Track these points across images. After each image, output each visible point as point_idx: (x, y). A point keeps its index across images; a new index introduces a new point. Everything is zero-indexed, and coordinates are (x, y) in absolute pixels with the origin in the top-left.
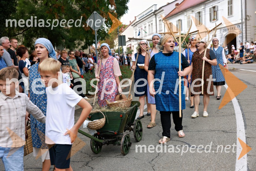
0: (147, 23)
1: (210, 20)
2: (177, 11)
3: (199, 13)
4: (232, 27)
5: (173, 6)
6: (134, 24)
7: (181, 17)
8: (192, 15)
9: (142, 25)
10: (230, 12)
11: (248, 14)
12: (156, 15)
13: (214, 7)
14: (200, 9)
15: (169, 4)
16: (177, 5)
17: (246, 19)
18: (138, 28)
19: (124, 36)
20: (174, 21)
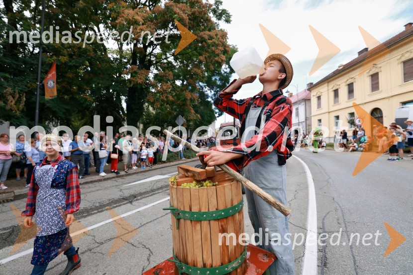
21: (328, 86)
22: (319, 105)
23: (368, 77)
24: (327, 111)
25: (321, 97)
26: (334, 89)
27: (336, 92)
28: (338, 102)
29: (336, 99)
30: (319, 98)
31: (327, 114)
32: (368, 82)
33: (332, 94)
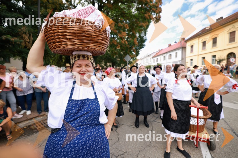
0: (146, 59)
1: (169, 59)
2: (156, 55)
3: (165, 56)
4: (177, 62)
5: (155, 54)
6: (142, 59)
7: (158, 57)
8: (162, 57)
9: (144, 59)
10: (176, 56)
11: (183, 57)
12: (149, 56)
13: (170, 55)
14: (165, 55)
15: (154, 53)
16: (157, 53)
17: (182, 59)
18: (142, 60)
19: (138, 64)
20: (155, 59)
21: (199, 39)
22: (192, 51)
23: (227, 34)
24: (197, 54)
25: (194, 46)
26: (203, 41)
27: (204, 43)
28: (205, 49)
29: (204, 47)
30: (192, 46)
31: (197, 56)
32: (227, 37)
33: (201, 44)
